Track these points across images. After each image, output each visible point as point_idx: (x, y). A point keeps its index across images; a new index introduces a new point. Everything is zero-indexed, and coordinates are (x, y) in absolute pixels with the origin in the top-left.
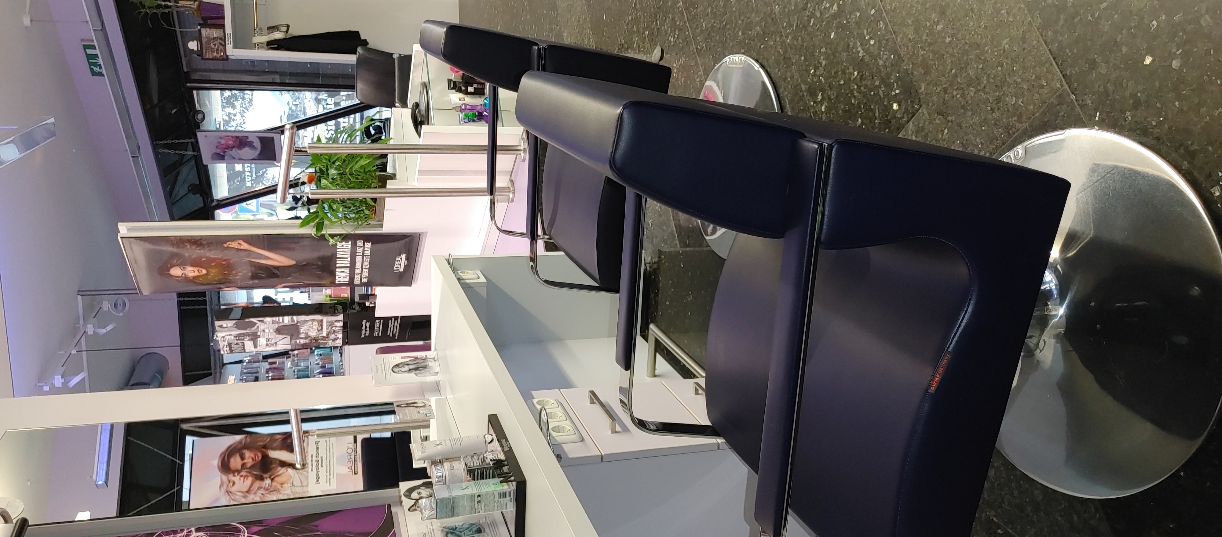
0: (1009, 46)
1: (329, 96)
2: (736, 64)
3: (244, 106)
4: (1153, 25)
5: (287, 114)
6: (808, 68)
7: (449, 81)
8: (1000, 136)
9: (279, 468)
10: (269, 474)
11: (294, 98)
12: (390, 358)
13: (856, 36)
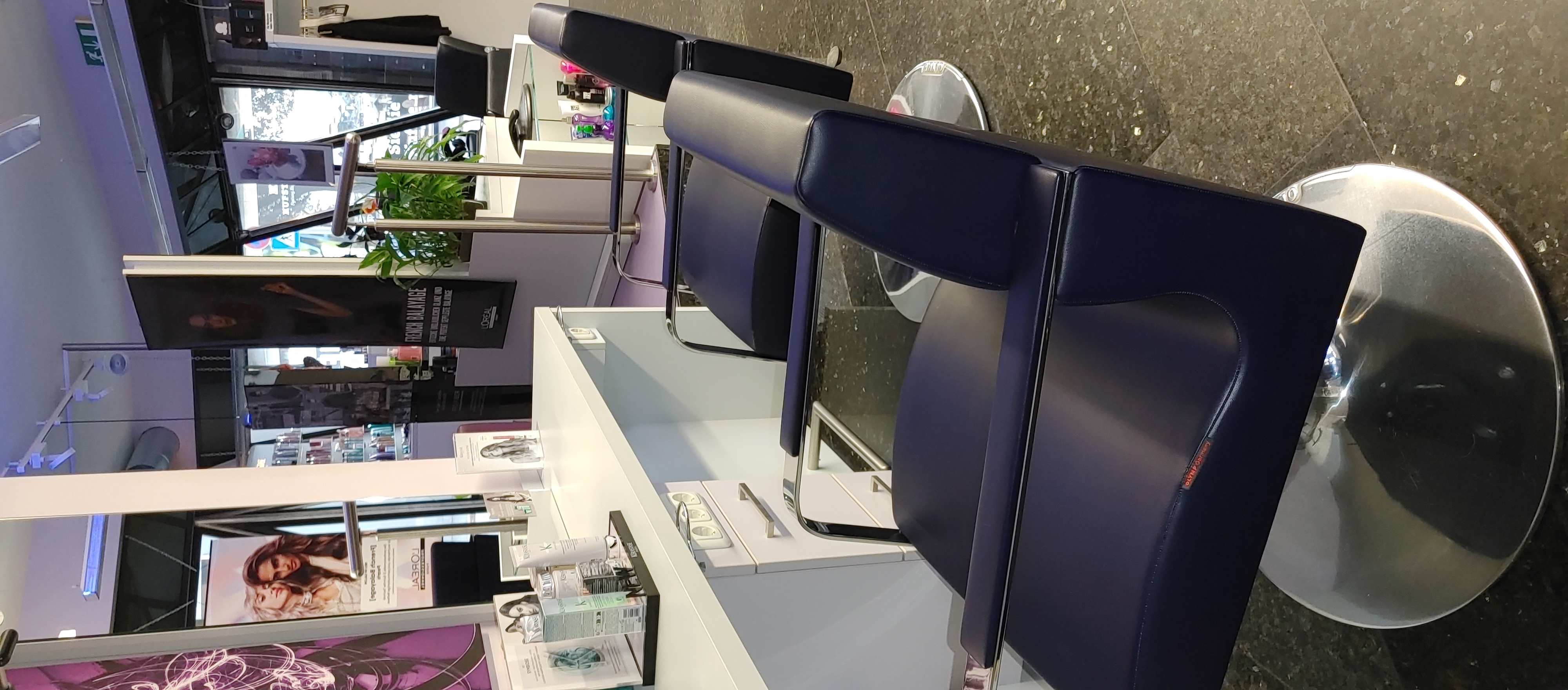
0: (1285, 58)
1: (393, 101)
2: (933, 72)
3: (282, 110)
4: (1468, 37)
5: (338, 121)
6: (1026, 80)
7: (559, 84)
8: (1270, 172)
9: (323, 580)
10: (310, 586)
11: (348, 102)
12: (479, 439)
13: (1088, 42)
